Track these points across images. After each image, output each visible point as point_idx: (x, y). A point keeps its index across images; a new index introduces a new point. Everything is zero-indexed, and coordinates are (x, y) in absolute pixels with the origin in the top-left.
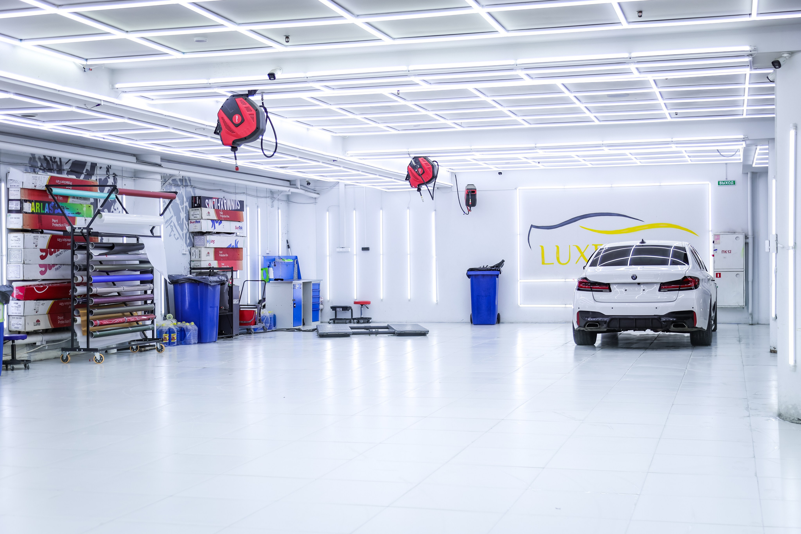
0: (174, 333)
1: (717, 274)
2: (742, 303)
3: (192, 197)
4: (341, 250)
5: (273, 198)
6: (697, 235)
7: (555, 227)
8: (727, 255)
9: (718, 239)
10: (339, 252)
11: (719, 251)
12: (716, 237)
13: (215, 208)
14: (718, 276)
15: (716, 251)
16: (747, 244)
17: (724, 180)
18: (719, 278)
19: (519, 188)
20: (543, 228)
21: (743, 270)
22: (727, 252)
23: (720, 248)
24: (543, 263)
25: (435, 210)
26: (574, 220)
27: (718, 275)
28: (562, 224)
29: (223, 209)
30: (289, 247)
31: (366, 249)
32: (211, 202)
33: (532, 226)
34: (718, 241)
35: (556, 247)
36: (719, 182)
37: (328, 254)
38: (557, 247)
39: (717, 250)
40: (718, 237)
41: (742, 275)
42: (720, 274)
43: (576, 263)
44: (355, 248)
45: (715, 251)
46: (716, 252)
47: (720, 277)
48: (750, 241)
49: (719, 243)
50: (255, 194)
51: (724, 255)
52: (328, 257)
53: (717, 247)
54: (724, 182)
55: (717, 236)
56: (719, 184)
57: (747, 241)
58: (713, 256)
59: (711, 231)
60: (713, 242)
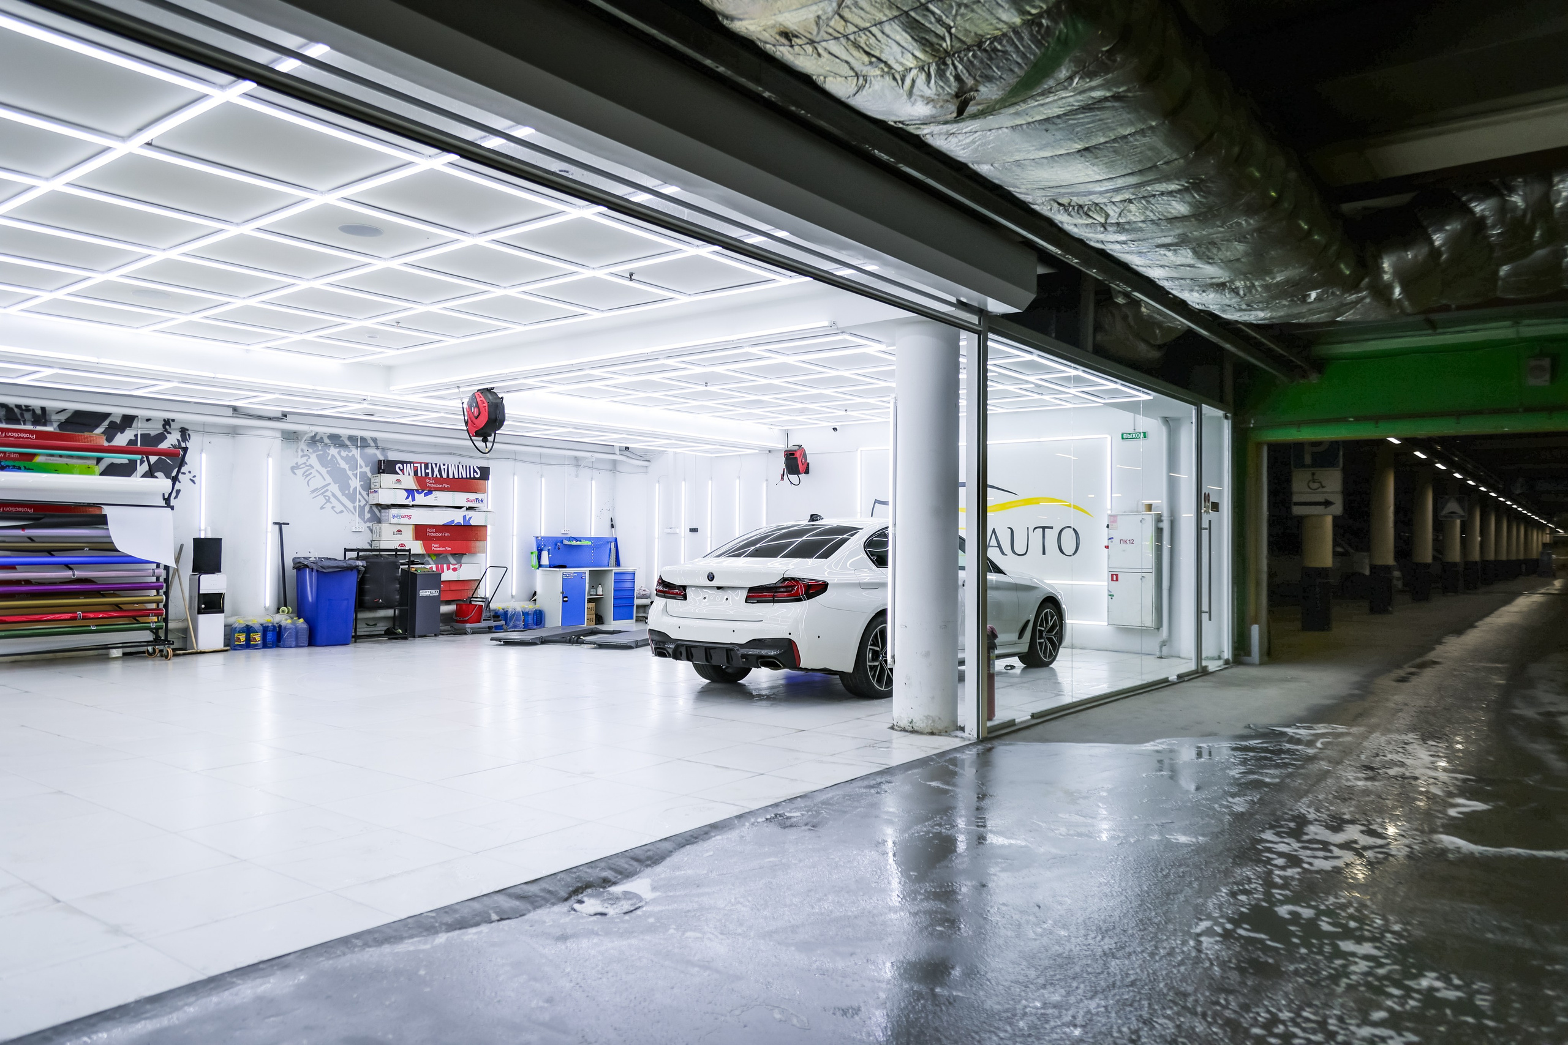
0: (255, 632)
1: (1112, 575)
2: (1149, 621)
3: (380, 461)
4: (669, 531)
5: (578, 466)
6: (1088, 514)
8: (1128, 546)
9: (1115, 521)
10: (668, 534)
11: (1116, 541)
12: (1112, 519)
13: (419, 475)
14: (1114, 579)
15: (1112, 540)
16: (1159, 531)
17: (1131, 431)
18: (1115, 582)
19: (860, 449)
21: (1151, 571)
22: (1128, 542)
23: (1117, 535)
25: (767, 480)
27: (1115, 577)
29: (439, 476)
30: (612, 526)
31: (694, 530)
32: (409, 469)
33: (876, 501)
34: (1114, 524)
36: (1122, 434)
37: (656, 536)
39: (1112, 538)
40: (1115, 519)
41: (1151, 579)
42: (1117, 575)
44: (683, 530)
45: (1110, 541)
46: (1112, 542)
47: (1117, 580)
48: (1165, 525)
49: (1116, 529)
50: (538, 460)
51: (1124, 545)
52: (656, 540)
53: (1113, 533)
54: (1130, 434)
55: (1114, 517)
56: (1123, 438)
57: (1161, 525)
58: (1107, 547)
59: (1111, 510)
60: (1108, 526)
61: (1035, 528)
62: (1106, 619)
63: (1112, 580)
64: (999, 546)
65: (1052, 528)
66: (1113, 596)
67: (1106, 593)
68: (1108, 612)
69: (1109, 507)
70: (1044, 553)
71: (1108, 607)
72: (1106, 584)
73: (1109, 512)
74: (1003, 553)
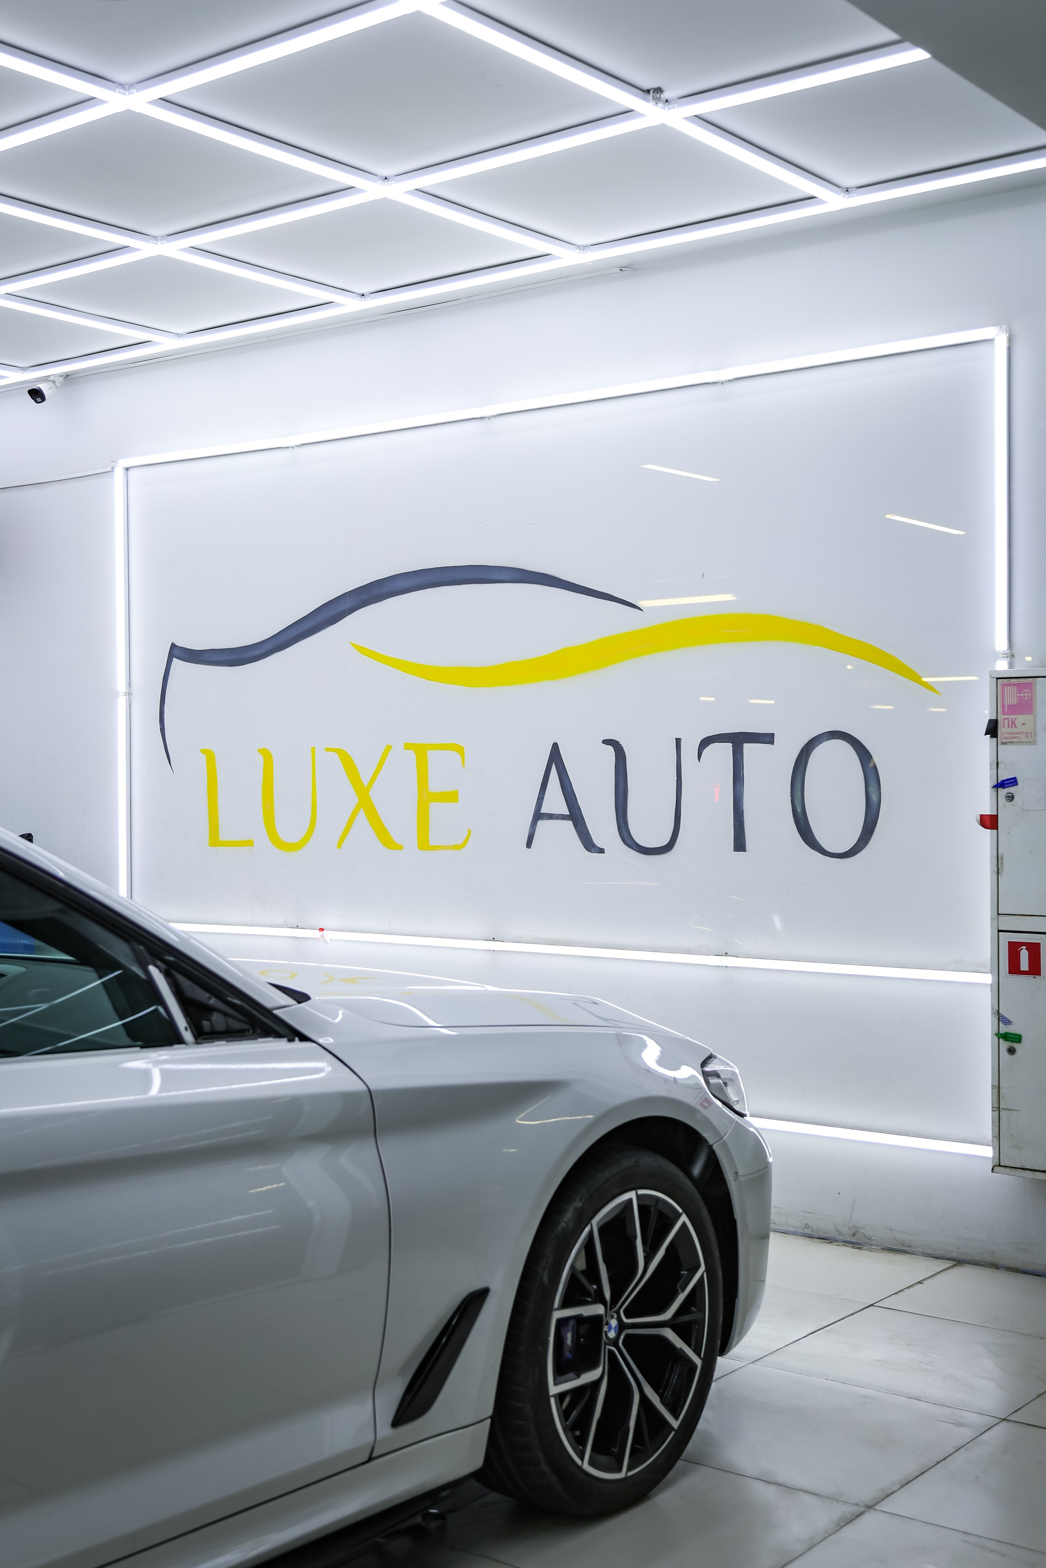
1: (1014, 949)
6: (916, 676)
7: (257, 652)
9: (1025, 706)
11: (1029, 792)
12: (1011, 696)
14: (1024, 965)
15: (1012, 790)
18: (1030, 978)
20: (215, 658)
23: (1034, 767)
24: (215, 840)
26: (329, 613)
27: (1024, 955)
28: (283, 639)
33: (175, 651)
34: (1020, 719)
35: (260, 759)
38: (266, 754)
39: (1013, 782)
40: (1026, 694)
42: (1034, 950)
43: (340, 845)
45: (1003, 792)
46: (1011, 798)
47: (1035, 970)
49: (1030, 739)
53: (1015, 761)
55: (1020, 688)
58: (990, 822)
59: (1011, 655)
60: (992, 729)
61: (705, 743)
62: (987, 1129)
63: (1014, 968)
64: (575, 816)
65: (768, 739)
66: (1018, 1038)
67: (986, 1026)
68: (997, 1108)
69: (1001, 644)
70: (740, 845)
71: (997, 1089)
72: (987, 979)
73: (1002, 666)
74: (589, 844)
